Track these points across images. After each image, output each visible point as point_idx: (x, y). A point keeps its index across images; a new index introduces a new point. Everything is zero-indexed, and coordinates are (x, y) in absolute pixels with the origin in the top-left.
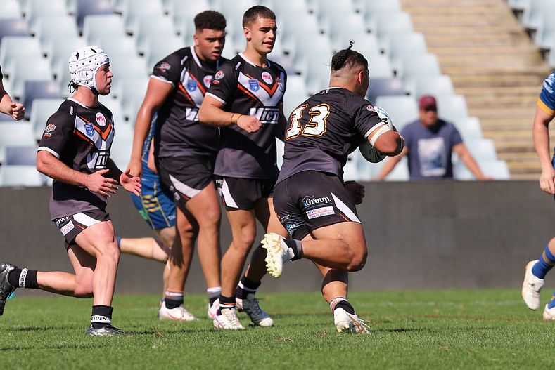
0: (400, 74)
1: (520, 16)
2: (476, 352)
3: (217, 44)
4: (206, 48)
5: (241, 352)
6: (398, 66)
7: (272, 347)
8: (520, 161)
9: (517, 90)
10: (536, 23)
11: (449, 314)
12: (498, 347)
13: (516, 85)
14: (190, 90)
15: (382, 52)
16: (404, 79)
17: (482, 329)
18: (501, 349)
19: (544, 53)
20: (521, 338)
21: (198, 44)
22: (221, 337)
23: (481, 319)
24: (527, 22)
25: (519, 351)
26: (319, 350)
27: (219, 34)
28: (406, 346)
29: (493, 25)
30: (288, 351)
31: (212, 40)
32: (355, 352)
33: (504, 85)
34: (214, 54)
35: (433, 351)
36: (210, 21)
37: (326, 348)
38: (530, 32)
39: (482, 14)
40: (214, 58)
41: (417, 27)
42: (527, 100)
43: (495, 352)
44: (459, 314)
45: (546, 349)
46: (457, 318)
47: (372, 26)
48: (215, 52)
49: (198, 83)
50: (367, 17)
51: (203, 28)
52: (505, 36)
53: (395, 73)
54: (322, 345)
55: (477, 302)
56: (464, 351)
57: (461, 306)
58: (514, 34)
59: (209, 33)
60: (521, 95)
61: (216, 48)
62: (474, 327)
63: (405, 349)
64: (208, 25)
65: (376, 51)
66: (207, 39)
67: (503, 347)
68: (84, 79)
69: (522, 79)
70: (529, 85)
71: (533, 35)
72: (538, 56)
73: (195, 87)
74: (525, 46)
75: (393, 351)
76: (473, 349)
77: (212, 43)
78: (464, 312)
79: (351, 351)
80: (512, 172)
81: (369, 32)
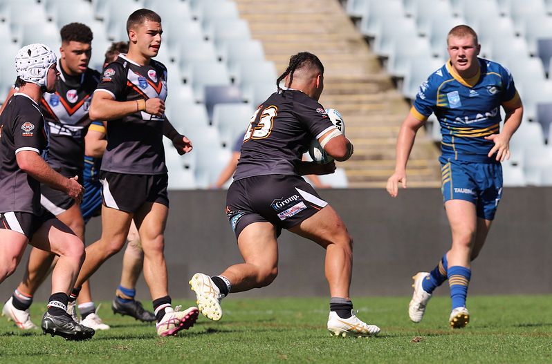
0: (238, 81)
1: (358, 23)
2: (315, 360)
3: (83, 56)
4: (73, 60)
5: (79, 360)
6: (236, 74)
7: (110, 356)
8: (358, 169)
9: (355, 98)
10: (374, 31)
11: (288, 323)
12: (337, 356)
13: (354, 92)
14: (52, 105)
15: (220, 60)
16: (242, 86)
17: (320, 337)
18: (340, 358)
19: (382, 60)
20: (360, 346)
21: (64, 56)
22: (59, 345)
23: (319, 328)
24: (365, 29)
25: (358, 360)
26: (157, 358)
27: (86, 47)
28: (245, 355)
29: (331, 32)
30: (126, 360)
31: (79, 52)
32: (193, 361)
33: (342, 93)
34: (81, 67)
35: (272, 360)
36: (77, 33)
37: (165, 357)
38: (368, 40)
39: (319, 22)
40: (80, 71)
41: (255, 35)
42: (365, 108)
43: (333, 361)
44: (297, 322)
45: (385, 358)
46: (295, 326)
47: (210, 33)
48: (81, 65)
49: (60, 98)
50: (204, 24)
51: (70, 40)
52: (344, 44)
53: (233, 80)
54: (160, 354)
55: (316, 311)
56: (303, 359)
57: (300, 315)
58: (352, 42)
59: (76, 45)
60: (359, 102)
61: (82, 60)
62: (313, 335)
63: (244, 358)
64: (75, 37)
65: (214, 57)
66: (74, 51)
67: (341, 356)
68: (36, 76)
69: (360, 87)
70: (368, 92)
71: (371, 43)
72: (376, 64)
73: (58, 102)
74: (363, 53)
75: (231, 360)
76: (311, 358)
77: (79, 56)
78: (302, 321)
79: (189, 360)
80: (350, 180)
81: (207, 39)
